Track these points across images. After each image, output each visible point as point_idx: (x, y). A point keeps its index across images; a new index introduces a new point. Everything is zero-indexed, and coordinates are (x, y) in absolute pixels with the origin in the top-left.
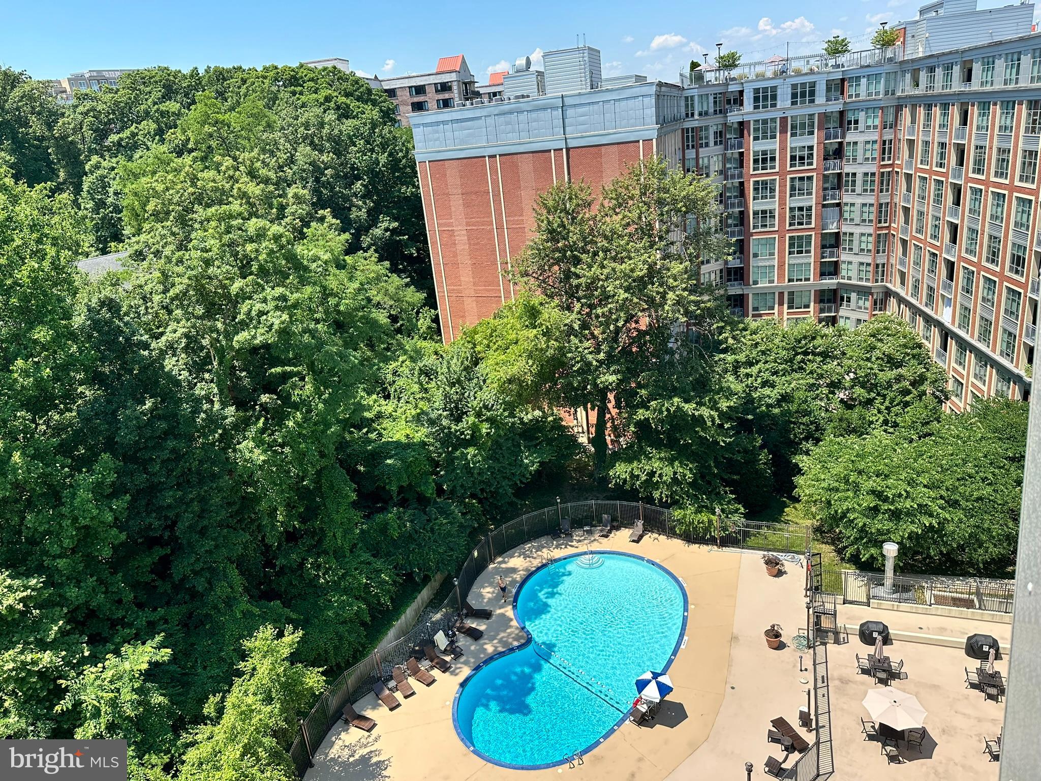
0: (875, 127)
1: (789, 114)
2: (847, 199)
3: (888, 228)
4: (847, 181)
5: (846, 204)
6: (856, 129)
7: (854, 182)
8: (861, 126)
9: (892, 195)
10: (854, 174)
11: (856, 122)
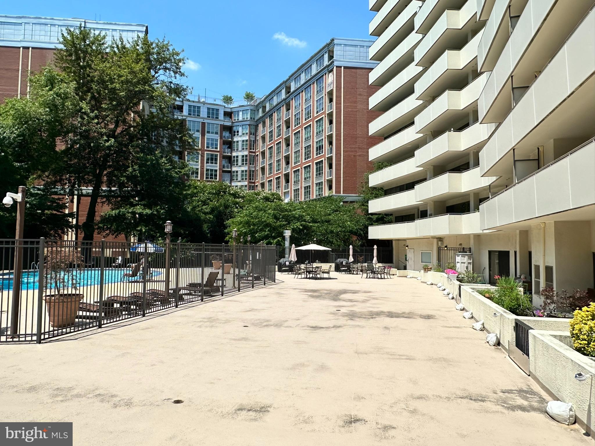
0: (247, 134)
1: (205, 121)
2: (234, 169)
3: (254, 183)
4: (234, 160)
5: (234, 172)
6: (238, 135)
7: (237, 160)
8: (240, 134)
9: (255, 167)
10: (237, 157)
11: (238, 132)
